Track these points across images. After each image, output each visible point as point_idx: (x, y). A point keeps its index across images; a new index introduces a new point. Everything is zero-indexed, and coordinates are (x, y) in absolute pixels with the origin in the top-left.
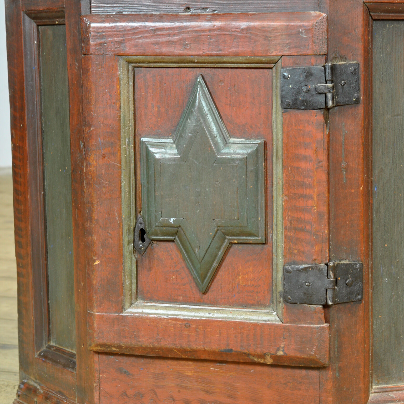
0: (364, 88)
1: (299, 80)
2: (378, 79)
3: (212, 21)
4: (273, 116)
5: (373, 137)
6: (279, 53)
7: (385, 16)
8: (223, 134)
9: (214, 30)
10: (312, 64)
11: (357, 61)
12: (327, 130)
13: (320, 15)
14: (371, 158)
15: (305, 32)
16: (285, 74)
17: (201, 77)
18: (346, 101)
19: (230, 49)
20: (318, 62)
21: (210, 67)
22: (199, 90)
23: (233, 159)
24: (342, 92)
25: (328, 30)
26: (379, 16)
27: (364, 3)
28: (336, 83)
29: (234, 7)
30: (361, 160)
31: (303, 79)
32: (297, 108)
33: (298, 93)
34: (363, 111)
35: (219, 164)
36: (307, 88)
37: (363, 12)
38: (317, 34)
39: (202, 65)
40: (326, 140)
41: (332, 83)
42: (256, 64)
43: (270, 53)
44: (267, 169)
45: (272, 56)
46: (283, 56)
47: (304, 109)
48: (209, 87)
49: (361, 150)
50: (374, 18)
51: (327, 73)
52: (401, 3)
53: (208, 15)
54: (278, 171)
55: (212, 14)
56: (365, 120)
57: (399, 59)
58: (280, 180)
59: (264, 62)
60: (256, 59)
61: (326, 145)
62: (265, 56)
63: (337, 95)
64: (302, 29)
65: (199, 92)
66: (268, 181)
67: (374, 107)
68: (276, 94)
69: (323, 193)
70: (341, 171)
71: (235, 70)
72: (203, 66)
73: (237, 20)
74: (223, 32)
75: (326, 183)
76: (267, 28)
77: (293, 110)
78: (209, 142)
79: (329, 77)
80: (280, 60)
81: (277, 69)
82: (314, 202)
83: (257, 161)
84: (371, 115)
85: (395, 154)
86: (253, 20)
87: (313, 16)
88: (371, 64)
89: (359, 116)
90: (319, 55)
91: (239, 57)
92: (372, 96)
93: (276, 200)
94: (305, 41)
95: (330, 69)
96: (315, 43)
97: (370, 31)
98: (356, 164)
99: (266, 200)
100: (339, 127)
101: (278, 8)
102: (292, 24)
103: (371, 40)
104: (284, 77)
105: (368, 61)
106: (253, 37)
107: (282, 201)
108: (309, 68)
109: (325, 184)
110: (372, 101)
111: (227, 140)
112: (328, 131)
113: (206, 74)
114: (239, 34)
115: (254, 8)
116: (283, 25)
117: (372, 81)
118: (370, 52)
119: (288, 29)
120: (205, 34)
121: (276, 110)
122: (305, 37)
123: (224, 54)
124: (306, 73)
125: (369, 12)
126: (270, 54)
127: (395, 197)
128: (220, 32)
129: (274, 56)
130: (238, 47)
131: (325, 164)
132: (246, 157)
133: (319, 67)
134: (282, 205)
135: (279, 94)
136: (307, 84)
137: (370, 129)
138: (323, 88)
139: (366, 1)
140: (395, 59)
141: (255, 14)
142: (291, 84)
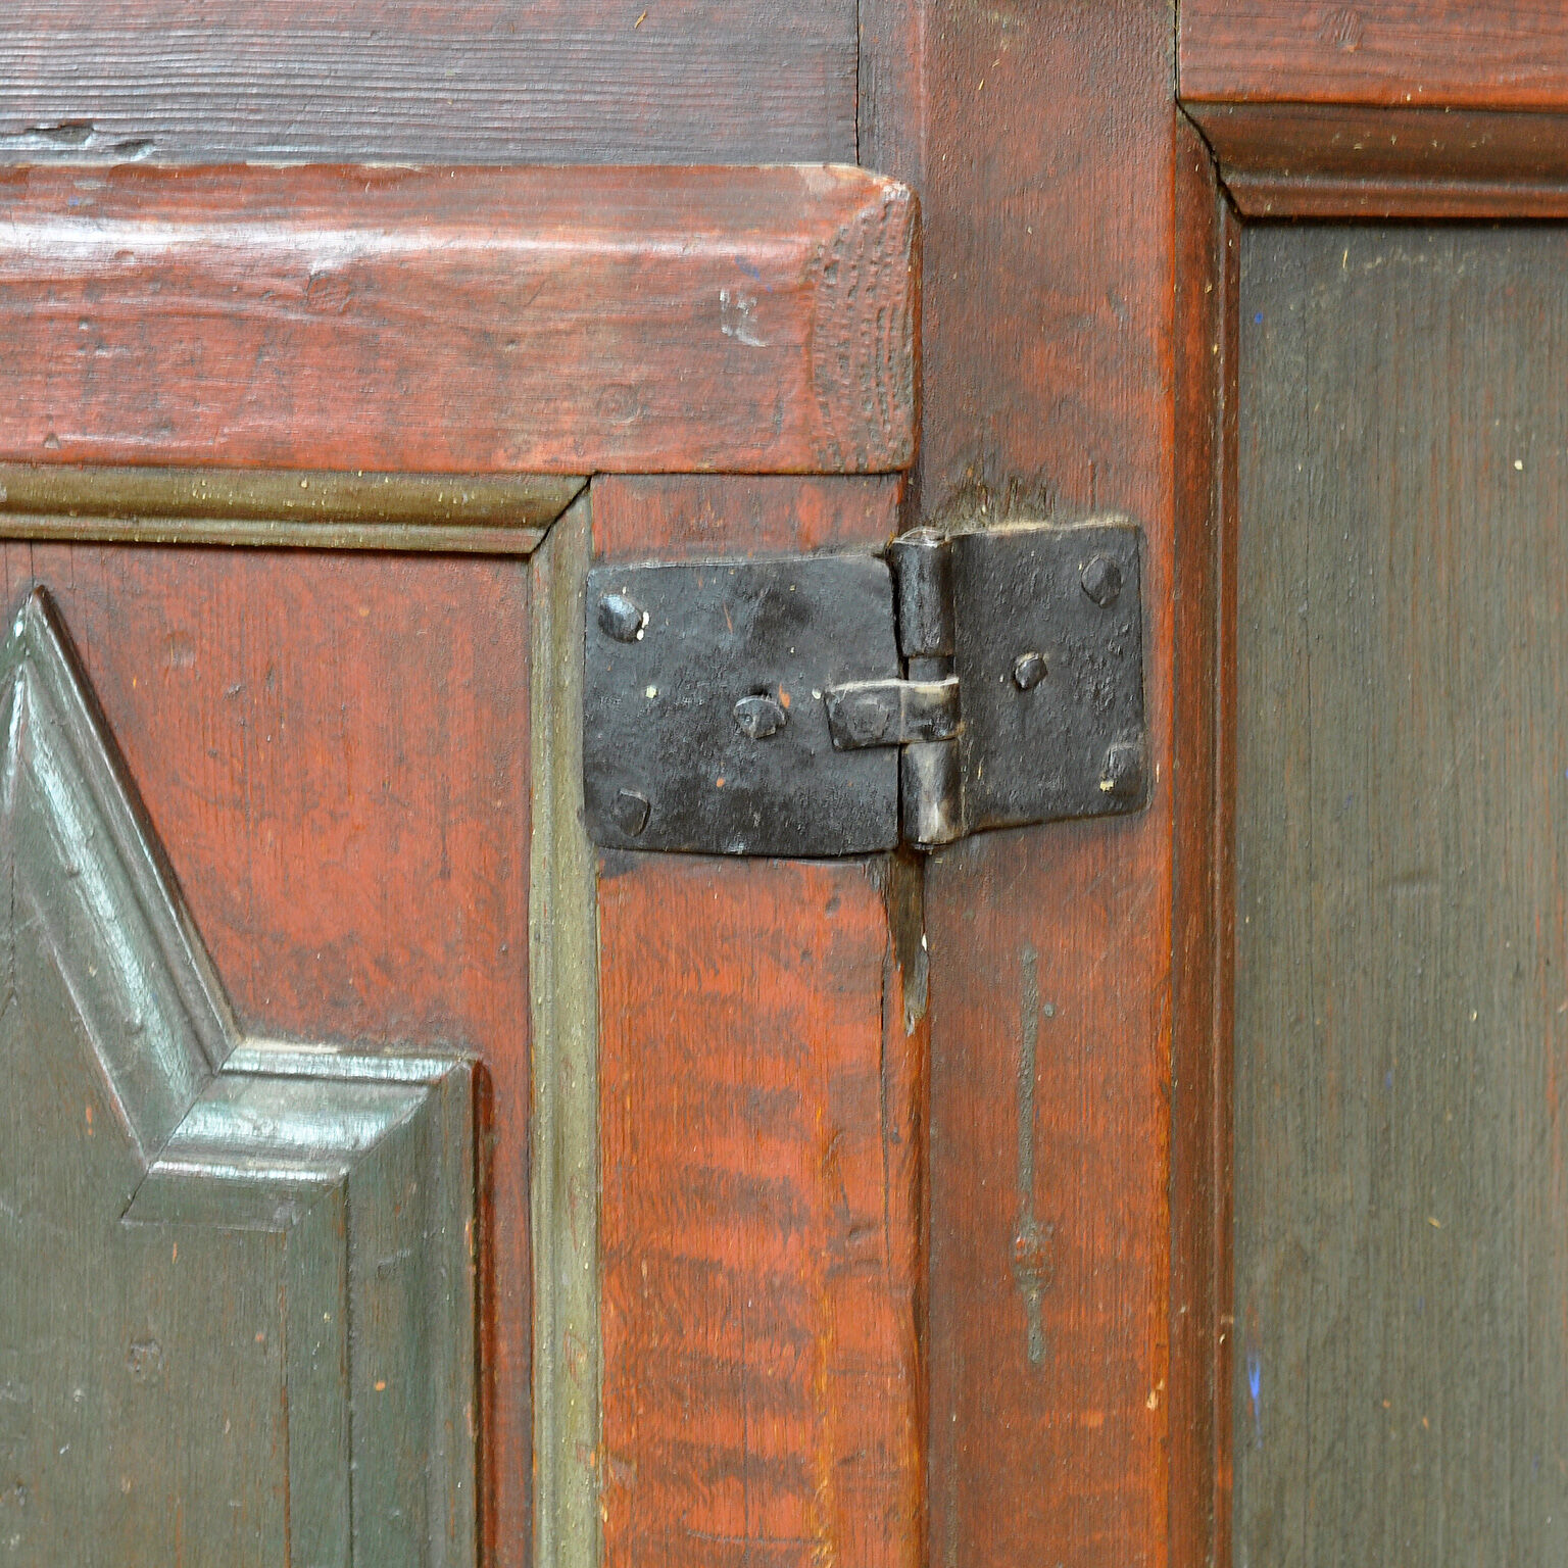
0: (1179, 699)
1: (709, 652)
2: (1274, 631)
3: (111, 216)
4: (533, 892)
5: (1241, 1028)
6: (574, 458)
7: (1324, 194)
8: (185, 1010)
9: (118, 283)
10: (808, 539)
11: (1124, 512)
12: (911, 1002)
13: (864, 192)
14: (1224, 1176)
15: (751, 308)
16: (618, 605)
17: (34, 605)
18: (1047, 794)
19: (232, 416)
20: (846, 523)
21: (96, 537)
22: (25, 700)
23: (253, 1194)
24: (1022, 730)
25: (917, 296)
26: (1282, 193)
27: (1179, 102)
28: (977, 670)
29: (272, 123)
30: (1152, 1207)
31: (740, 644)
32: (697, 845)
33: (708, 738)
34: (1171, 862)
35: (154, 1220)
36: (766, 711)
37: (1175, 167)
38: (843, 327)
39: (42, 521)
40: (903, 1076)
41: (946, 669)
42: (414, 530)
43: (511, 451)
44: (491, 1263)
45: (525, 472)
46: (598, 473)
47: (745, 856)
48: (97, 675)
49: (1152, 1130)
50: (1247, 209)
51: (910, 606)
52: (1441, 107)
53: (83, 173)
54: (565, 1280)
55: (116, 168)
56: (1179, 924)
57: (1419, 490)
58: (577, 1345)
59: (465, 513)
60: (413, 490)
61: (902, 1110)
62: (476, 475)
63: (983, 753)
64: (738, 285)
65: (25, 710)
66: (503, 1346)
67: (1245, 823)
68: (554, 742)
69: (881, 1445)
70: (1013, 1286)
71: (273, 562)
72: (48, 529)
73: (279, 217)
74: (186, 300)
75: (902, 1377)
76: (486, 278)
77: (670, 857)
78: (88, 1066)
79: (924, 633)
80: (580, 506)
81: (559, 567)
82: (813, 1511)
83: (424, 1201)
84: (1228, 887)
85: (1388, 1141)
86: (392, 217)
87: (814, 199)
88: (1227, 526)
89: (1143, 895)
90: (857, 474)
91: (296, 476)
92: (1230, 752)
93: (555, 1481)
94: (757, 372)
95: (933, 573)
96: (829, 387)
97: (1222, 300)
98: (1116, 1237)
99: (485, 1476)
100: (1000, 978)
101: (570, 136)
102: (667, 248)
103: (1228, 361)
104: (607, 622)
105: (1208, 513)
106: (389, 334)
107: (595, 1494)
108: (781, 568)
109: (896, 1383)
110: (1231, 785)
111: (215, 1051)
112: (914, 1005)
113: (73, 590)
114: (292, 317)
115: (408, 132)
116: (601, 259)
117: (1230, 646)
118: (1221, 450)
119: (633, 286)
120: (62, 306)
121: (554, 854)
122: (756, 342)
123: (188, 450)
124: (763, 605)
125: (1213, 168)
126: (509, 458)
127: (1384, 1438)
128: (159, 301)
129: (537, 473)
130: (289, 409)
131: (894, 1241)
132: (347, 1178)
133: (850, 558)
134: (596, 1519)
135: (572, 745)
136: (766, 679)
137: (1217, 979)
138: (883, 709)
139: (1192, 94)
140: (1397, 491)
141: (410, 174)
142: (654, 675)
